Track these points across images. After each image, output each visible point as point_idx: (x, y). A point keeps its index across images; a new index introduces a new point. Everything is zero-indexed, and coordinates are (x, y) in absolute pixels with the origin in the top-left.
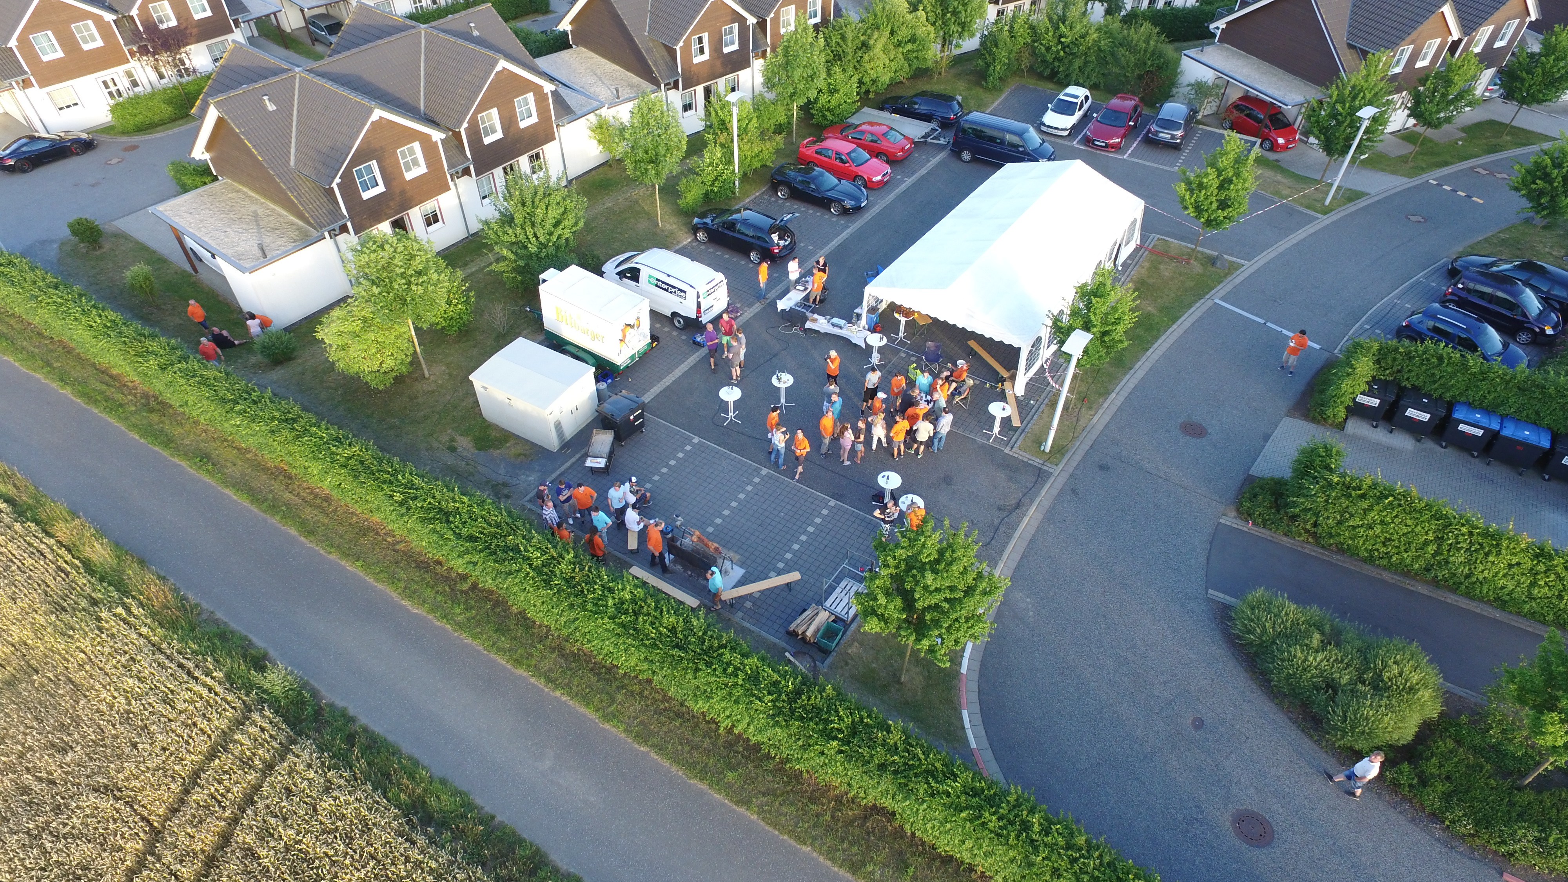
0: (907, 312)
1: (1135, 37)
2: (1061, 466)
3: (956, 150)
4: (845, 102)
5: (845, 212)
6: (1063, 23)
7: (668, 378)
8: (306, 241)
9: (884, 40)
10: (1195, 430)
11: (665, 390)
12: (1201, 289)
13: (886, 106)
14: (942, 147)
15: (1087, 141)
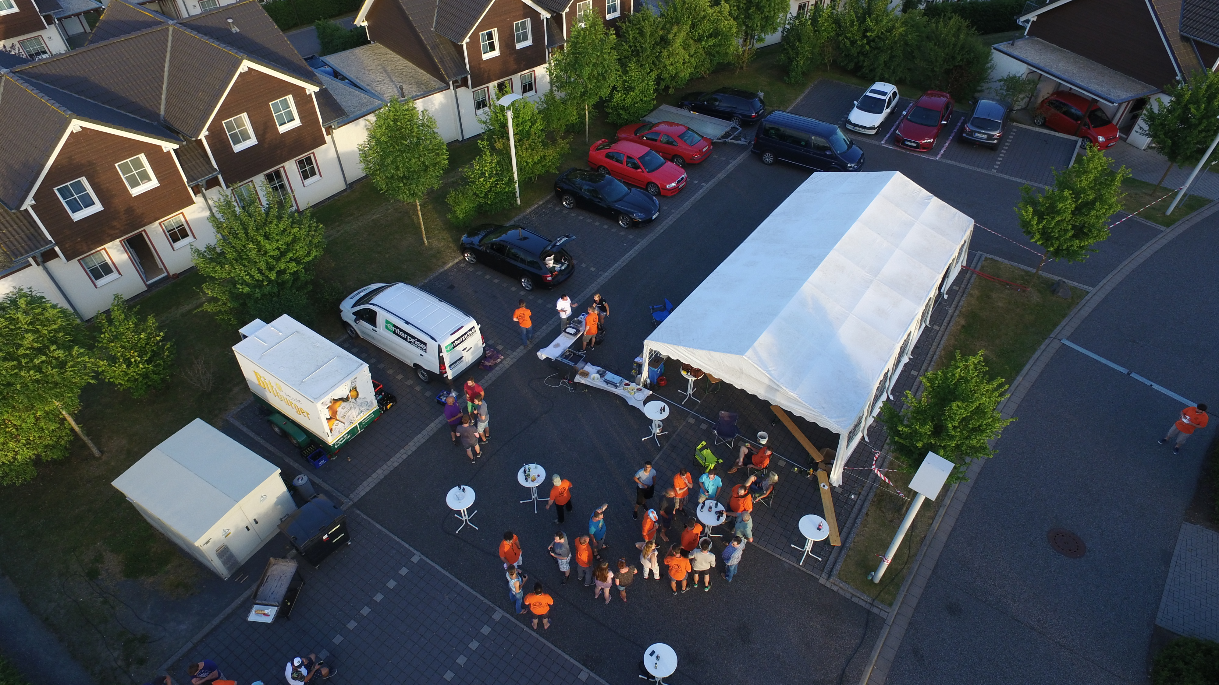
1: (945, 31)
2: (896, 607)
3: (758, 152)
4: (641, 100)
5: (634, 225)
6: (869, 17)
7: (398, 455)
9: (683, 34)
10: (1069, 544)
11: (391, 473)
13: (686, 103)
14: (742, 148)
15: (896, 141)
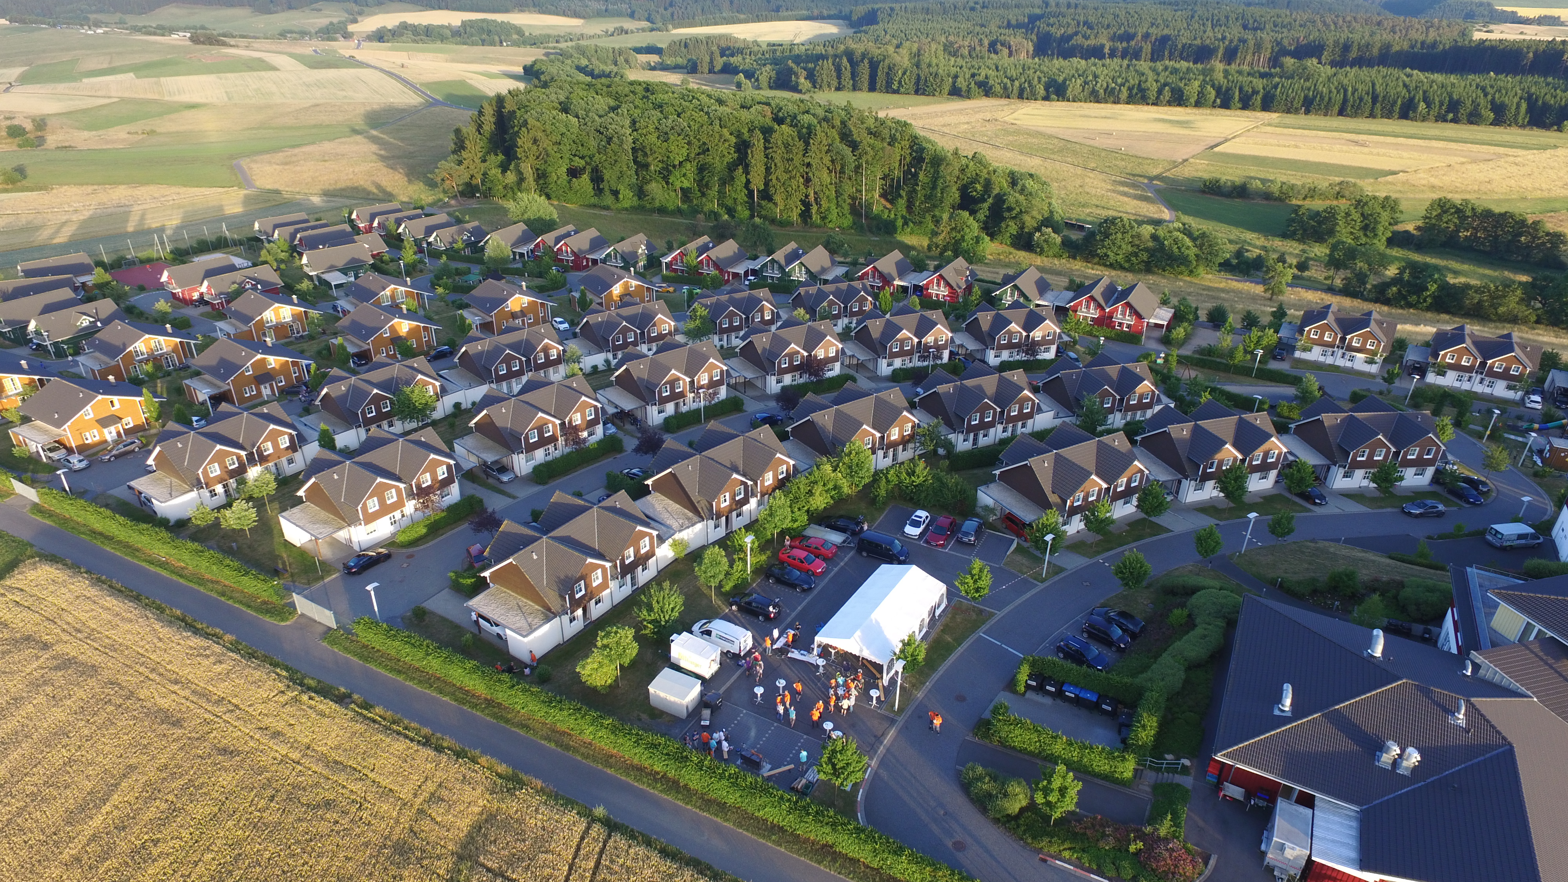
0: (834, 648)
2: (900, 718)
3: (859, 551)
4: (801, 524)
5: (804, 590)
7: (728, 682)
8: (548, 620)
9: (820, 489)
10: (961, 699)
11: (730, 687)
12: (975, 627)
13: (824, 523)
14: (852, 548)
15: (927, 542)
